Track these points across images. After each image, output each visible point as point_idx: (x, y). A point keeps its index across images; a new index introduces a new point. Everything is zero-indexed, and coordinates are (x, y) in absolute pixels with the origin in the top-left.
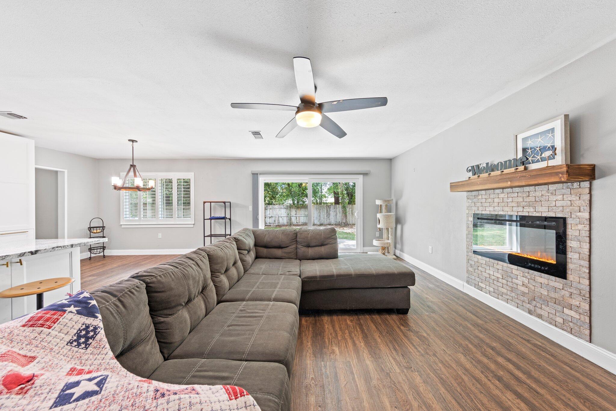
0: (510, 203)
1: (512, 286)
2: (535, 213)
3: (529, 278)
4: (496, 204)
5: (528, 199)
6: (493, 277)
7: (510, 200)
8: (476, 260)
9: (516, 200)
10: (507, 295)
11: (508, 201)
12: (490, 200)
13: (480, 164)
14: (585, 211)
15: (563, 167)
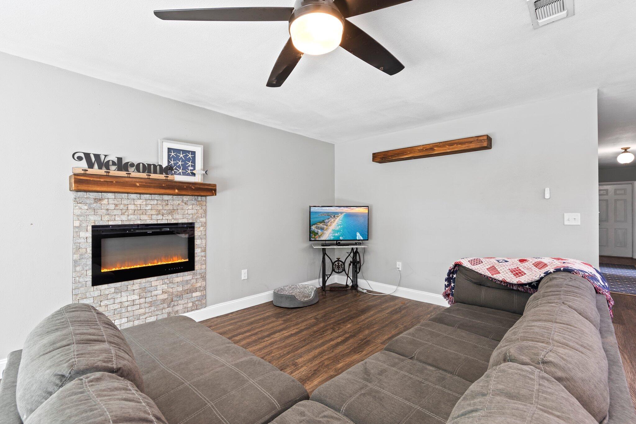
0: (149, 211)
2: (173, 220)
3: (168, 282)
4: (131, 212)
5: (167, 208)
7: (149, 207)
8: (97, 293)
9: (156, 207)
11: (147, 208)
12: (122, 207)
14: (204, 217)
15: (215, 185)
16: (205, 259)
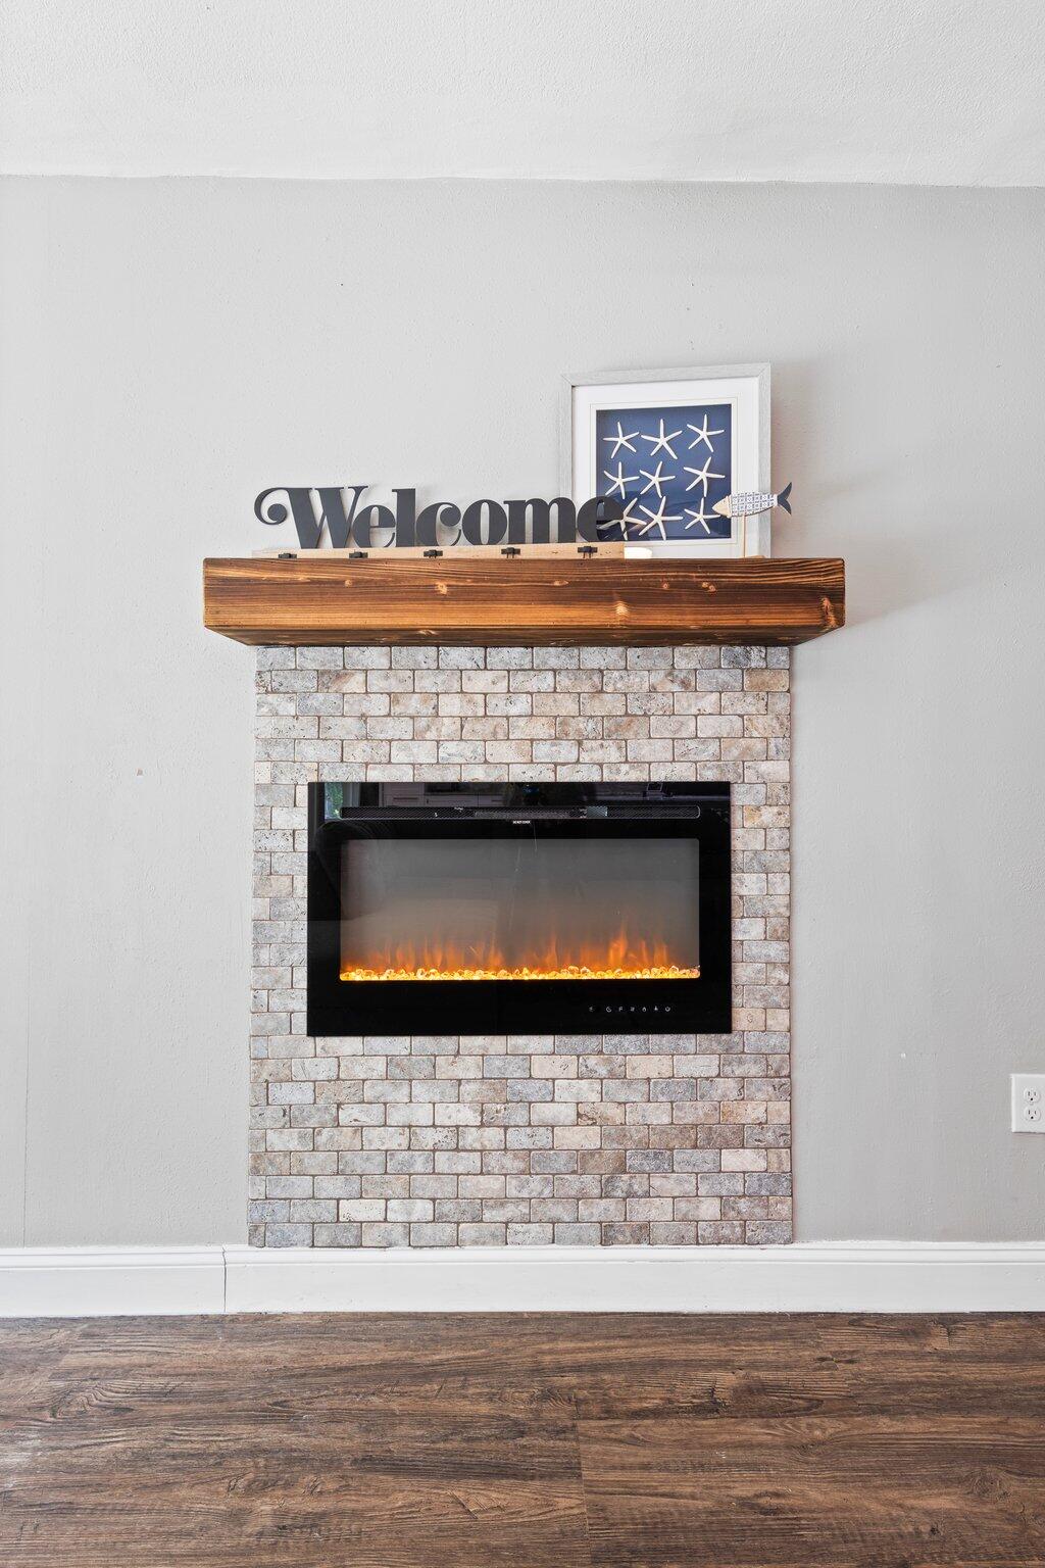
0: (522, 722)
1: (527, 1143)
2: (625, 768)
3: (603, 1071)
4: (448, 727)
5: (597, 707)
6: (429, 1138)
7: (521, 705)
8: (324, 1069)
9: (549, 706)
10: (502, 1201)
11: (513, 710)
12: (414, 704)
13: (358, 490)
14: (781, 757)
15: (836, 567)
16: (785, 978)
